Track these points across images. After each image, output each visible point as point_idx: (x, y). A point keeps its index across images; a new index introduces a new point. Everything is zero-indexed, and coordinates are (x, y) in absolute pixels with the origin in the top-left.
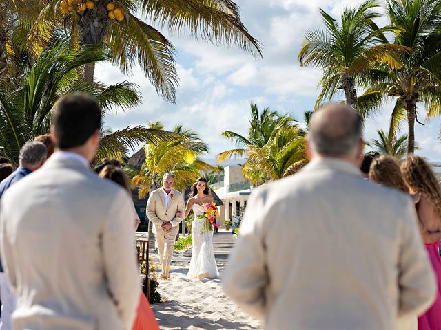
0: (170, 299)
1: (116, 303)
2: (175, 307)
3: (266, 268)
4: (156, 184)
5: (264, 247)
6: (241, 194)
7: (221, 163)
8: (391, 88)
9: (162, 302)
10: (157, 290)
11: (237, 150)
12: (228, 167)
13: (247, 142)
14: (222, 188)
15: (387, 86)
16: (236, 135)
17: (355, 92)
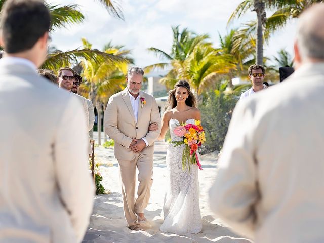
0: (112, 191)
1: (70, 212)
2: (117, 198)
3: (257, 184)
5: (256, 161)
8: (294, 11)
9: (105, 194)
10: (101, 183)
11: (160, 64)
12: (152, 78)
13: (169, 57)
15: (292, 10)
16: (159, 50)
17: (265, 14)
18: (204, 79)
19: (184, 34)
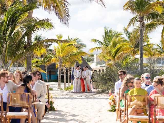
4: (61, 62)
6: (101, 66)
7: (93, 53)
8: (160, 21)
9: (55, 111)
10: (53, 105)
11: (98, 47)
12: (96, 55)
13: (102, 44)
14: (93, 64)
15: (159, 20)
16: (98, 41)
17: (144, 23)
18: (117, 55)
19: (110, 31)
